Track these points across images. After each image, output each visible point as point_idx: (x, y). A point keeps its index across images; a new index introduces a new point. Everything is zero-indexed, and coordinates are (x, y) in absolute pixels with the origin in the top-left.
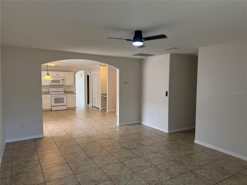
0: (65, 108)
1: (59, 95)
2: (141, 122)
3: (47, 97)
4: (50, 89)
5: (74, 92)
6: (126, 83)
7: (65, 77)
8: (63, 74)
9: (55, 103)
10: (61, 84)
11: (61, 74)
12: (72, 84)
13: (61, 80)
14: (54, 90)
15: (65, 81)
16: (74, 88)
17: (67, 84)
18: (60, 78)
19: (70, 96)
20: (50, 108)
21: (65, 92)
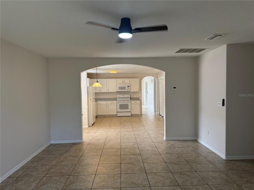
0: (129, 114)
1: (128, 101)
2: (197, 139)
3: (113, 103)
4: (117, 95)
5: (140, 99)
6: (175, 88)
7: (131, 83)
8: (129, 80)
9: (120, 109)
10: (127, 91)
11: (127, 81)
12: (137, 91)
13: (127, 86)
14: (121, 96)
15: (130, 88)
16: (140, 94)
17: (132, 91)
18: (125, 85)
19: (134, 103)
20: (116, 114)
21: (131, 98)
